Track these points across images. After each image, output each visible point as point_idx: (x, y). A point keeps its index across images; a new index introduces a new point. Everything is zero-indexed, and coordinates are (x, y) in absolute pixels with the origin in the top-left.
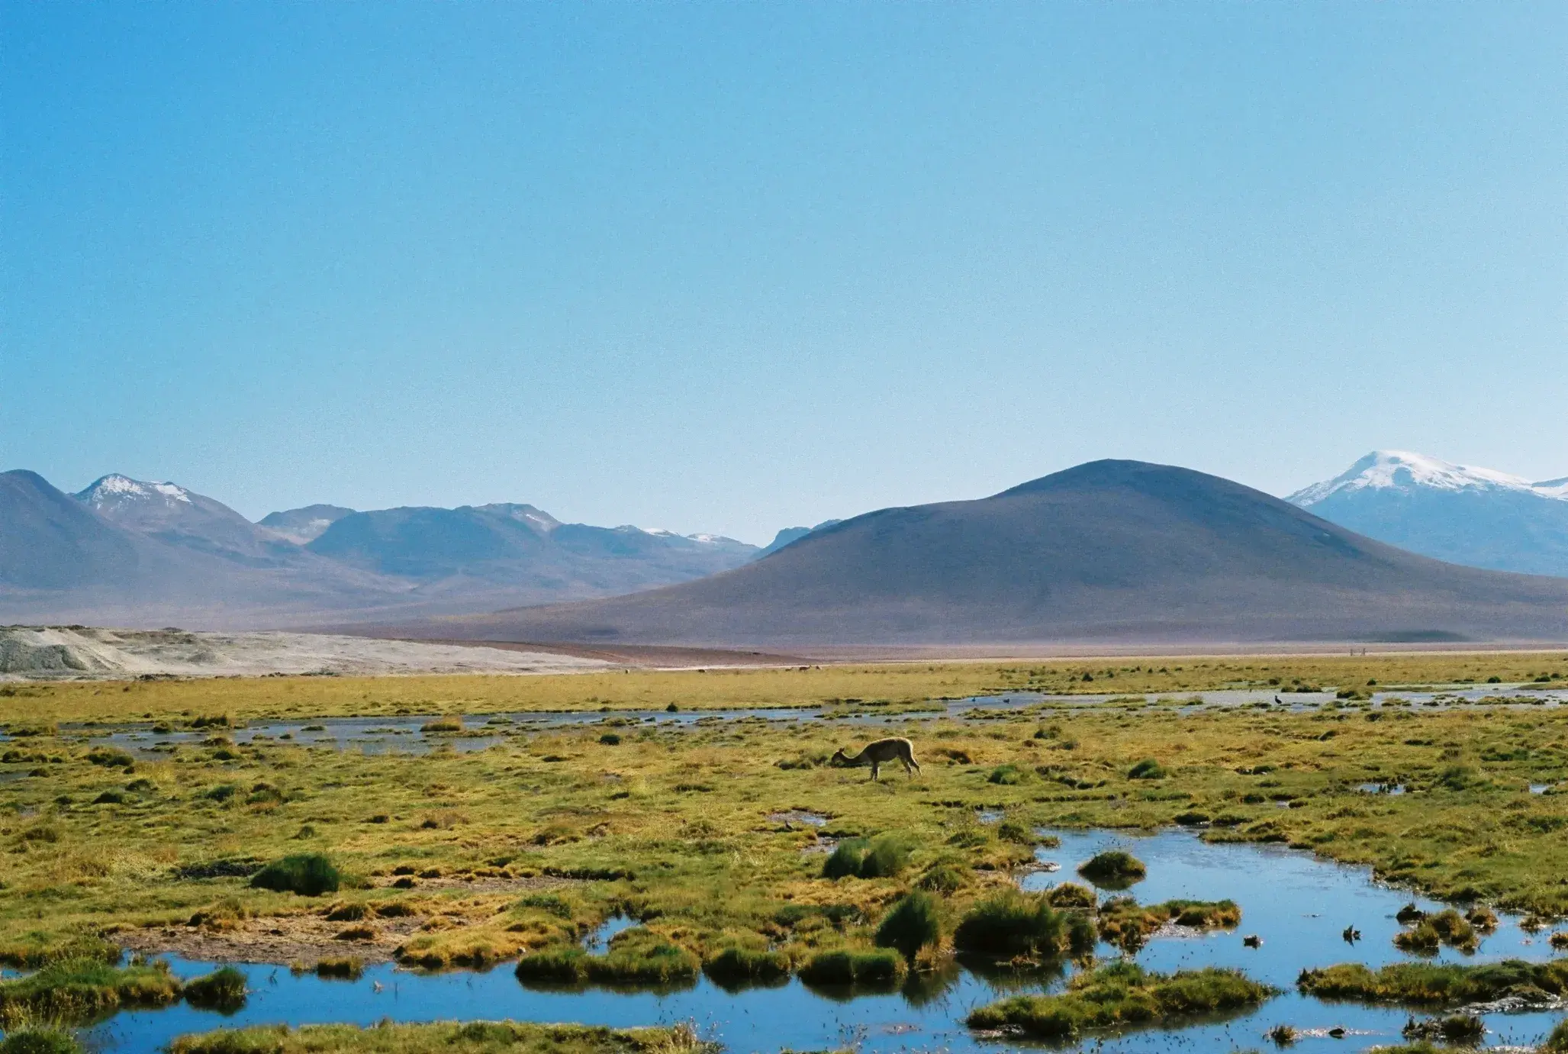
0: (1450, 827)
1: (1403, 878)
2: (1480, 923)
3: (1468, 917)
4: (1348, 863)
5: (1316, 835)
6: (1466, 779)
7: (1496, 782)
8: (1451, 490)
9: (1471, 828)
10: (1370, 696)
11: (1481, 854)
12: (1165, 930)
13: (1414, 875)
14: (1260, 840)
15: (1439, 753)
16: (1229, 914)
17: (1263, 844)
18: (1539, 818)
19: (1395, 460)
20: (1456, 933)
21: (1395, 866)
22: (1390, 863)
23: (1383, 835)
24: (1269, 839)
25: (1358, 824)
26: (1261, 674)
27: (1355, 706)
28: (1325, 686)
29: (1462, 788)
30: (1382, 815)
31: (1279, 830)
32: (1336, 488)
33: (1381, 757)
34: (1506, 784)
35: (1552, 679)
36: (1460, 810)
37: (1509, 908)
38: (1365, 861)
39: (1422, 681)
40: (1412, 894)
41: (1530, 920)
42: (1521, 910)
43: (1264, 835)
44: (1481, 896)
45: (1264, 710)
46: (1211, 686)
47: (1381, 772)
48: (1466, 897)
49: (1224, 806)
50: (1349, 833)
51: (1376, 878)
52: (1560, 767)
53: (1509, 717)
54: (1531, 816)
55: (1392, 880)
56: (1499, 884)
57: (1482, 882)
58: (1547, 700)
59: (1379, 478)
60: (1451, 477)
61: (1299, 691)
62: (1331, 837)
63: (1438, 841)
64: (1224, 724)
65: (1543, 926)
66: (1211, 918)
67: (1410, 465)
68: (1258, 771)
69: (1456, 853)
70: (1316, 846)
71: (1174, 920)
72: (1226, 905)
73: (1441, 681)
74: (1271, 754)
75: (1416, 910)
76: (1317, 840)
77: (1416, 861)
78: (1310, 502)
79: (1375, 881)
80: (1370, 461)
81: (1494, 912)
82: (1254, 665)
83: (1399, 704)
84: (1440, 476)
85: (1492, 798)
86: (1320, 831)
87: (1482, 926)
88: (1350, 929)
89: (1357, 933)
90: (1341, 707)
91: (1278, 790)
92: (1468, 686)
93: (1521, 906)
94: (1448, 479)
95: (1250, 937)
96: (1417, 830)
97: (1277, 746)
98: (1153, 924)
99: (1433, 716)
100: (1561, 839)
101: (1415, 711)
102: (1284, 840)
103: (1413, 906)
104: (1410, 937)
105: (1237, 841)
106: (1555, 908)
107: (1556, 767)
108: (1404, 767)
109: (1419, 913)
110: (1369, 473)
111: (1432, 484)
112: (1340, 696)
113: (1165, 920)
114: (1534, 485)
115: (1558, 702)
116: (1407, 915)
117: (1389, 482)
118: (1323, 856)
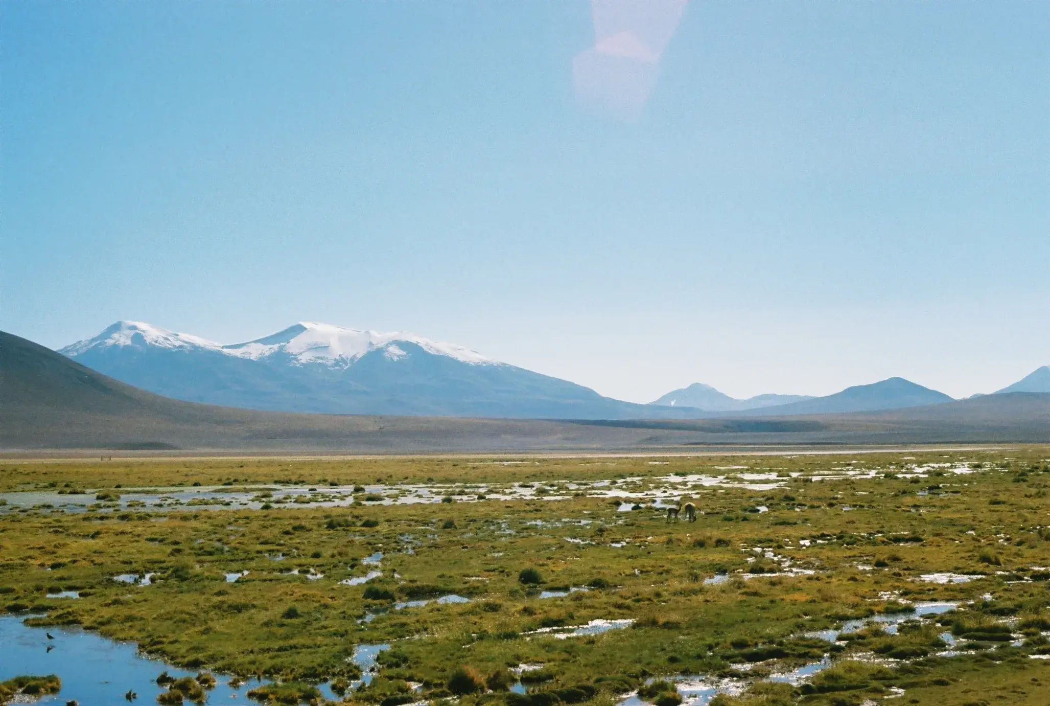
0: (182, 612)
1: (157, 651)
2: (205, 683)
3: (198, 679)
4: (122, 640)
5: (100, 620)
6: (187, 573)
7: (206, 574)
8: (170, 348)
9: (194, 612)
10: (118, 498)
11: (203, 633)
12: (17, 697)
13: (164, 649)
14: (63, 623)
15: (169, 549)
16: (54, 684)
17: (66, 626)
18: (235, 604)
19: (134, 328)
20: (192, 692)
21: (152, 643)
22: (148, 640)
23: (142, 619)
24: (70, 623)
25: (124, 611)
26: (43, 477)
27: (109, 507)
28: (87, 488)
29: (186, 579)
30: (139, 602)
31: (75, 616)
32: (94, 344)
33: (132, 553)
34: (213, 575)
35: (234, 483)
36: (187, 597)
37: (221, 671)
38: (132, 638)
39: (150, 483)
40: (163, 663)
41: (235, 680)
42: (228, 672)
43: (65, 620)
44: (204, 663)
45: (49, 511)
46: (10, 488)
47: (134, 565)
48: (195, 665)
49: (37, 598)
50: (120, 618)
51: (141, 651)
52: (244, 560)
53: (210, 518)
54: (230, 602)
55: (150, 652)
56: (213, 655)
57: (205, 654)
58: (232, 502)
59: (123, 339)
60: (170, 340)
61: (71, 493)
62: (109, 622)
63: (175, 622)
64: (25, 525)
65: (242, 683)
66: (44, 687)
67: (144, 331)
68: (54, 567)
69: (187, 632)
70: (99, 627)
71: (21, 690)
72: (51, 679)
73: (163, 485)
74: (60, 552)
75: (167, 676)
76: (102, 624)
77: (164, 639)
78: (76, 354)
79: (140, 654)
80: (116, 327)
81: (212, 674)
82: (37, 470)
83: (138, 505)
84: (162, 340)
85: (205, 587)
86: (102, 617)
87: (207, 685)
88: (130, 693)
89: (134, 694)
90: (101, 508)
91: (69, 583)
92: (181, 488)
93: (229, 669)
94: (168, 342)
95: (70, 701)
96: (162, 615)
97: (64, 545)
98: (7, 694)
99: (161, 516)
100: (249, 619)
101: (149, 511)
102: (80, 623)
103: (166, 674)
104: (167, 697)
105: (48, 625)
106: (248, 670)
107: (241, 560)
108: (149, 561)
109: (169, 678)
110: (116, 335)
111: (157, 344)
112: (98, 498)
113: (15, 690)
114: (223, 347)
115: (239, 503)
116: (163, 680)
117: (129, 342)
118: (106, 635)
